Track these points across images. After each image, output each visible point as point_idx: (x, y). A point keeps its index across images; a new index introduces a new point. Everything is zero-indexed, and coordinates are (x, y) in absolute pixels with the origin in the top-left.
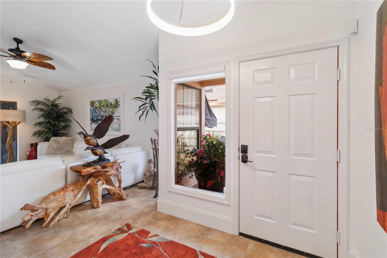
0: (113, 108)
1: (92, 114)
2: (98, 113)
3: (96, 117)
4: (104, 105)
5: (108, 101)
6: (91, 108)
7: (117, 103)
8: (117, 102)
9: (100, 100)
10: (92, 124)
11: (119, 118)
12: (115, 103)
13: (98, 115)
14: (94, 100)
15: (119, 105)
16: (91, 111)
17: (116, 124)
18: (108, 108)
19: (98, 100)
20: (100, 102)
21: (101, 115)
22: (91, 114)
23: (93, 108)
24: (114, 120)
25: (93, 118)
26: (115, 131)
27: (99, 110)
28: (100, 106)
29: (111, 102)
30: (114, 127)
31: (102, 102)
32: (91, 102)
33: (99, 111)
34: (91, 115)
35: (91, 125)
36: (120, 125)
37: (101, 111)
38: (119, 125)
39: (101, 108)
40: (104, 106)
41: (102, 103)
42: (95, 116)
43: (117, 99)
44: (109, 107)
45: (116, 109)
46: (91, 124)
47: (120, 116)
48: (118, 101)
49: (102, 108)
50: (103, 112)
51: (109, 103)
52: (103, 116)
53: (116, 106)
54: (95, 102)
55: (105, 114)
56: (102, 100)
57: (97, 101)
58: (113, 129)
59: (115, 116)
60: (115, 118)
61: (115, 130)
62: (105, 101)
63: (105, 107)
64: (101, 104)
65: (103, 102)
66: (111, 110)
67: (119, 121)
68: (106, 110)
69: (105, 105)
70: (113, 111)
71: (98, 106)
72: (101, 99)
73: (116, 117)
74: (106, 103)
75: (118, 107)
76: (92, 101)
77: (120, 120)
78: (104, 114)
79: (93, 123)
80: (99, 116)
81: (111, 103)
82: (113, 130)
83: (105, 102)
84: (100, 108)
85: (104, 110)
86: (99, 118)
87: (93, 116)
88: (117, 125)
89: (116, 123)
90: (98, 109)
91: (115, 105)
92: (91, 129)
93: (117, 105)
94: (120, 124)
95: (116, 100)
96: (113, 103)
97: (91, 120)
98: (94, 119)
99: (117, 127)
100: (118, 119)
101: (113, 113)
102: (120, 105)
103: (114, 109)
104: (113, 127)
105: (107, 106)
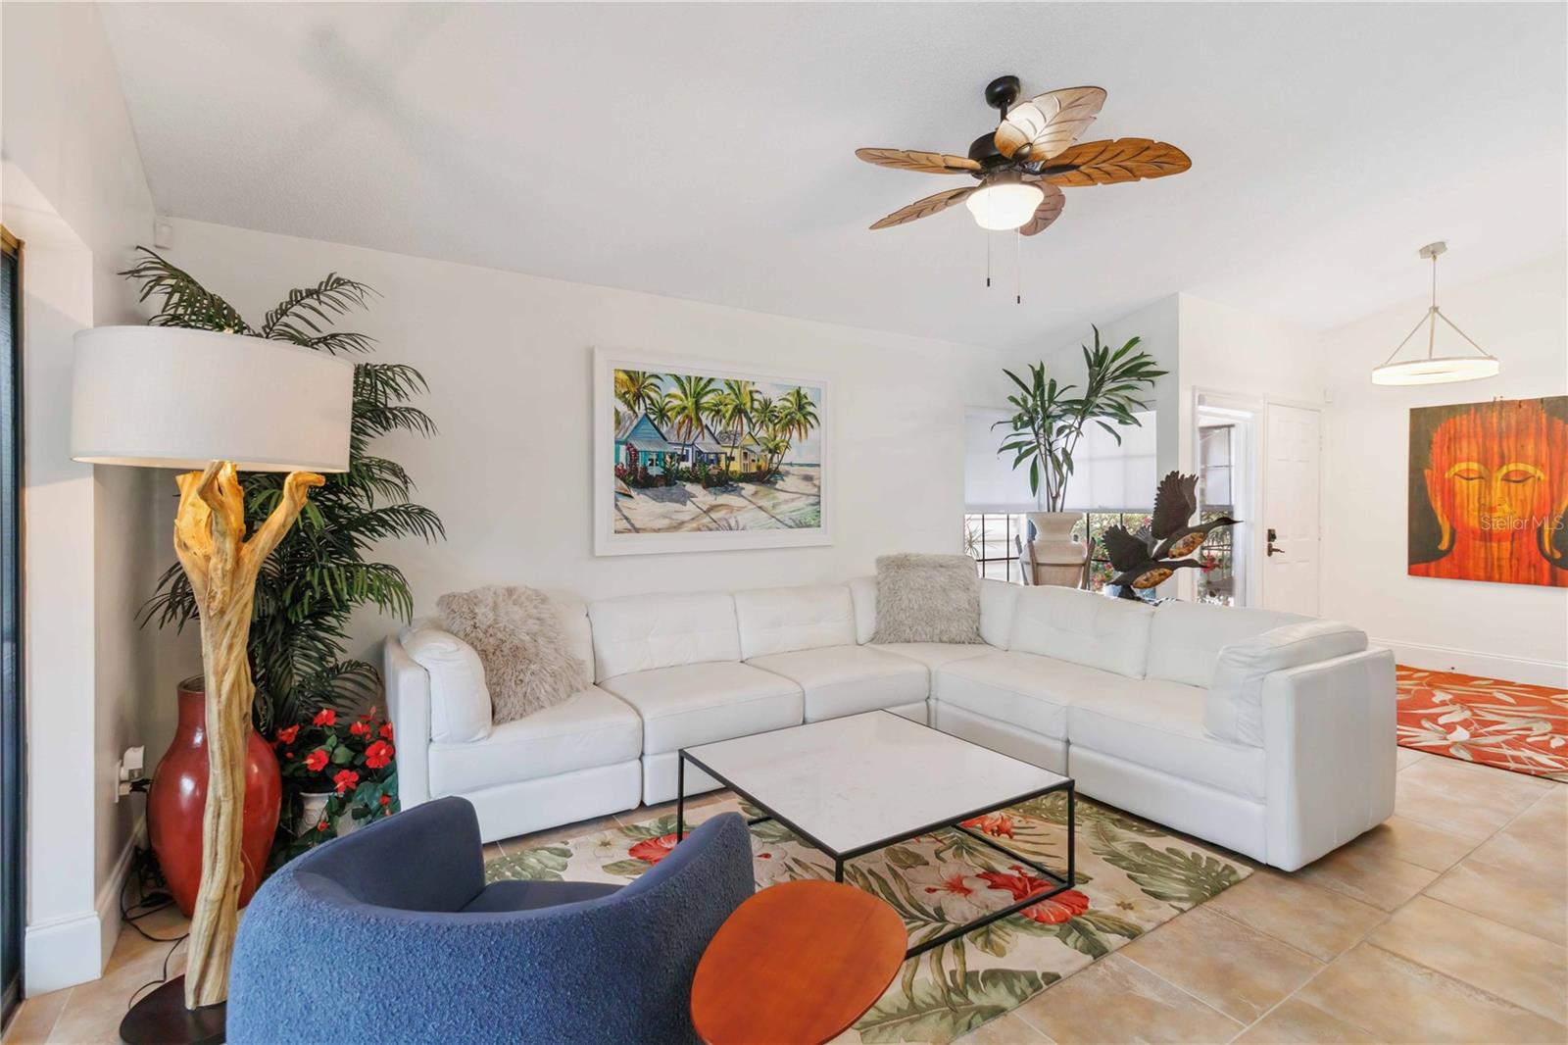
0: (775, 425)
1: (625, 443)
2: (673, 438)
3: (659, 459)
4: (721, 407)
5: (751, 388)
6: (623, 408)
7: (801, 408)
8: (801, 401)
9: (694, 374)
10: (630, 496)
11: (812, 474)
12: (788, 404)
14: (649, 371)
15: (810, 418)
16: (618, 422)
17: (793, 500)
18: (745, 420)
19: (681, 374)
20: (697, 389)
21: (699, 453)
22: (617, 442)
23: (641, 412)
24: (780, 482)
25: (640, 465)
26: (791, 527)
27: (681, 424)
28: (690, 403)
29: (767, 396)
30: (781, 513)
31: (706, 386)
32: (622, 376)
33: (683, 430)
34: (623, 448)
35: (616, 505)
36: (819, 503)
37: (695, 432)
38: (812, 500)
39: (699, 420)
40: (718, 412)
41: (711, 395)
42: (655, 457)
43: (802, 392)
44: (750, 420)
45: (795, 433)
46: (616, 500)
47: (819, 465)
48: (810, 400)
49: (706, 418)
50: (712, 441)
51: (752, 400)
52: (712, 457)
53: (792, 419)
54: (654, 382)
55: (728, 451)
56: (710, 381)
57: (678, 379)
58: (779, 520)
59: (791, 464)
60: (788, 473)
61: (793, 524)
62: (734, 387)
63: (728, 415)
64: (698, 396)
65: (714, 390)
66: (762, 434)
67: (815, 486)
68: (730, 428)
69: (730, 408)
70: (778, 439)
71: (676, 403)
72: (707, 377)
73: (797, 468)
74: (733, 396)
75: (808, 426)
76: (626, 372)
77: (816, 482)
78: (718, 448)
79: (633, 493)
80: (684, 458)
81: (767, 404)
82: (779, 525)
83: (727, 391)
84: (693, 415)
85: (720, 429)
86: (683, 465)
87: (633, 454)
88: (802, 503)
89: (799, 496)
90: (680, 418)
91: (789, 414)
92: (625, 524)
93: (799, 416)
94: (819, 496)
95: (798, 392)
96: (776, 403)
97: (620, 474)
98: (645, 469)
99: (802, 511)
100: (808, 478)
101: (777, 447)
102: (816, 417)
103: (783, 429)
104: (778, 511)
105: (739, 411)
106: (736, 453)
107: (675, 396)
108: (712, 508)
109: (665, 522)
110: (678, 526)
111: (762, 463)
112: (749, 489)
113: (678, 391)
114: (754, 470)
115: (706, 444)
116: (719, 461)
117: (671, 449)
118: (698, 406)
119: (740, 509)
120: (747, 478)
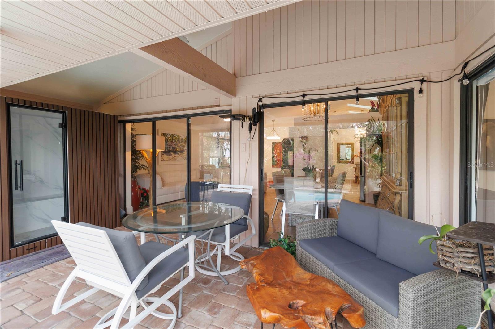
2: (169, 145)
3: (167, 148)
5: (180, 136)
9: (172, 134)
13: (170, 146)
14: (166, 133)
19: (170, 133)
21: (173, 147)
27: (170, 142)
28: (171, 139)
29: (182, 137)
32: (162, 134)
35: (162, 156)
37: (172, 143)
39: (173, 141)
40: (175, 140)
54: (166, 135)
56: (174, 135)
57: (169, 134)
58: (184, 159)
63: (177, 141)
64: (173, 137)
68: (177, 143)
69: (177, 139)
70: (184, 145)
71: (170, 138)
72: (174, 134)
76: (163, 133)
78: (175, 146)
79: (164, 154)
81: (182, 139)
83: (177, 137)
85: (175, 143)
86: (171, 149)
92: (163, 159)
96: (184, 139)
106: (178, 147)
107: (169, 137)
108: (175, 157)
109: (168, 159)
110: (169, 160)
111: (181, 149)
112: (180, 153)
113: (170, 137)
114: (180, 150)
115: (174, 146)
116: (175, 148)
117: (169, 146)
118: (173, 139)
119: (179, 157)
120: (179, 152)
